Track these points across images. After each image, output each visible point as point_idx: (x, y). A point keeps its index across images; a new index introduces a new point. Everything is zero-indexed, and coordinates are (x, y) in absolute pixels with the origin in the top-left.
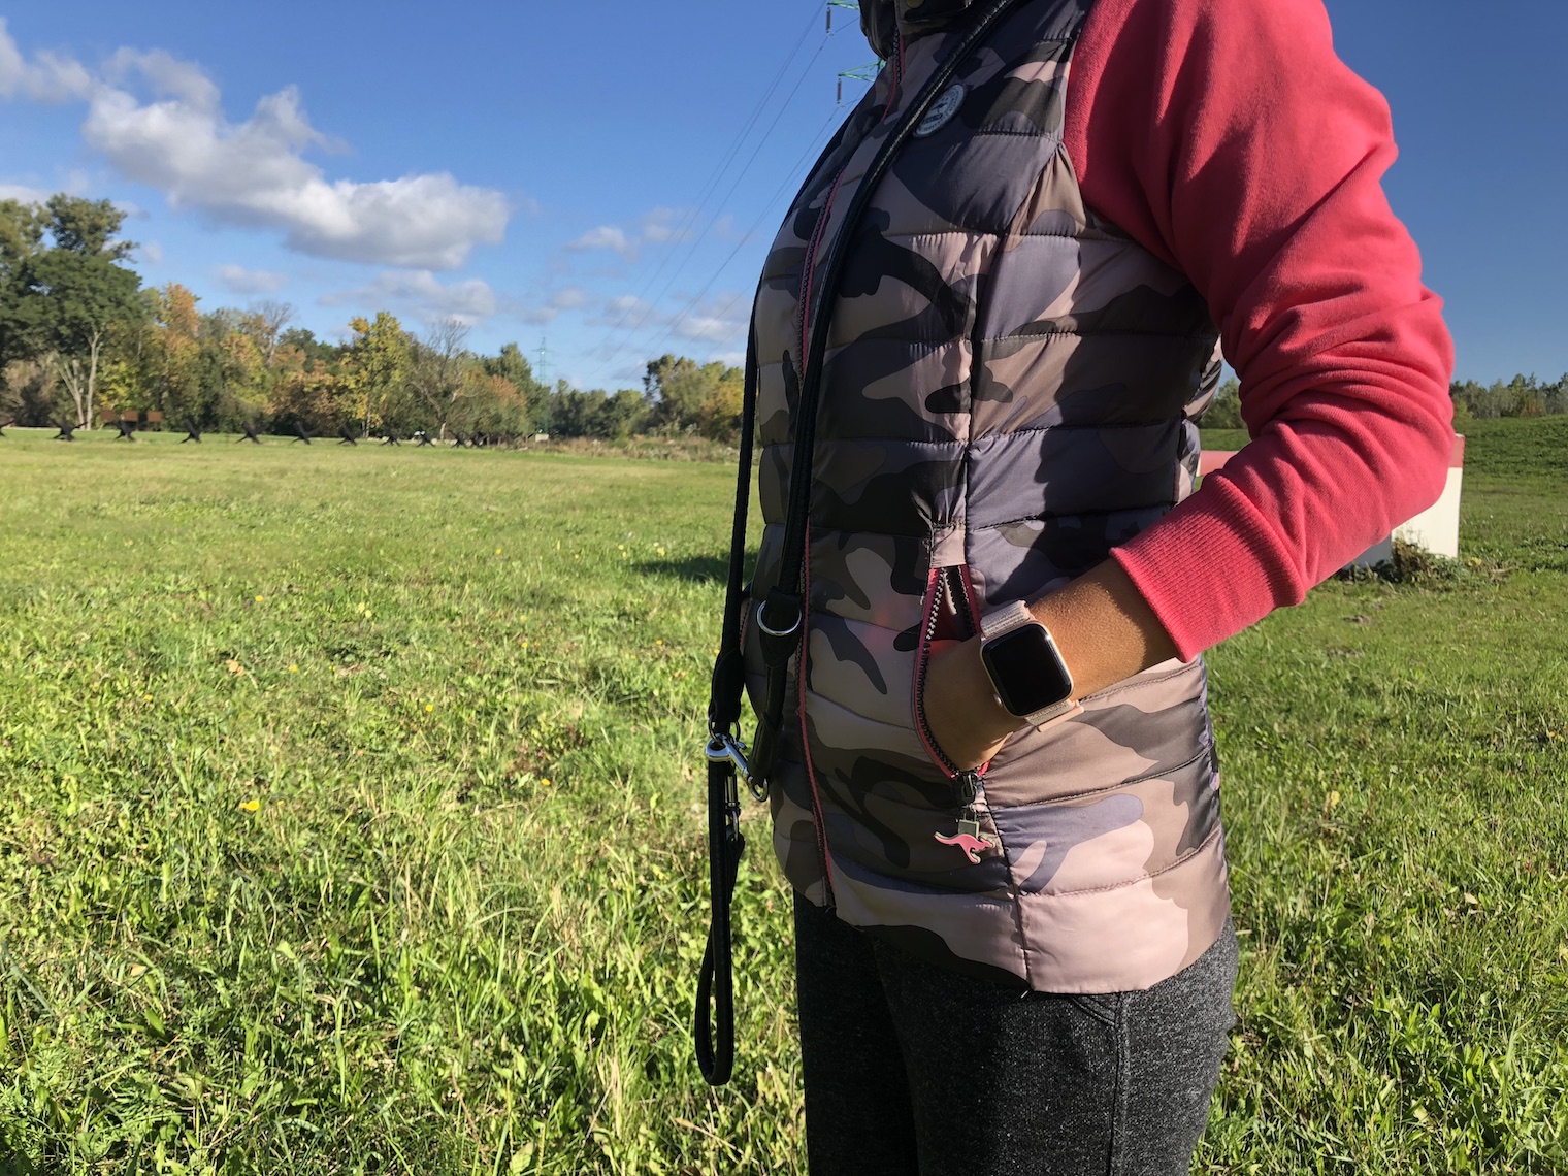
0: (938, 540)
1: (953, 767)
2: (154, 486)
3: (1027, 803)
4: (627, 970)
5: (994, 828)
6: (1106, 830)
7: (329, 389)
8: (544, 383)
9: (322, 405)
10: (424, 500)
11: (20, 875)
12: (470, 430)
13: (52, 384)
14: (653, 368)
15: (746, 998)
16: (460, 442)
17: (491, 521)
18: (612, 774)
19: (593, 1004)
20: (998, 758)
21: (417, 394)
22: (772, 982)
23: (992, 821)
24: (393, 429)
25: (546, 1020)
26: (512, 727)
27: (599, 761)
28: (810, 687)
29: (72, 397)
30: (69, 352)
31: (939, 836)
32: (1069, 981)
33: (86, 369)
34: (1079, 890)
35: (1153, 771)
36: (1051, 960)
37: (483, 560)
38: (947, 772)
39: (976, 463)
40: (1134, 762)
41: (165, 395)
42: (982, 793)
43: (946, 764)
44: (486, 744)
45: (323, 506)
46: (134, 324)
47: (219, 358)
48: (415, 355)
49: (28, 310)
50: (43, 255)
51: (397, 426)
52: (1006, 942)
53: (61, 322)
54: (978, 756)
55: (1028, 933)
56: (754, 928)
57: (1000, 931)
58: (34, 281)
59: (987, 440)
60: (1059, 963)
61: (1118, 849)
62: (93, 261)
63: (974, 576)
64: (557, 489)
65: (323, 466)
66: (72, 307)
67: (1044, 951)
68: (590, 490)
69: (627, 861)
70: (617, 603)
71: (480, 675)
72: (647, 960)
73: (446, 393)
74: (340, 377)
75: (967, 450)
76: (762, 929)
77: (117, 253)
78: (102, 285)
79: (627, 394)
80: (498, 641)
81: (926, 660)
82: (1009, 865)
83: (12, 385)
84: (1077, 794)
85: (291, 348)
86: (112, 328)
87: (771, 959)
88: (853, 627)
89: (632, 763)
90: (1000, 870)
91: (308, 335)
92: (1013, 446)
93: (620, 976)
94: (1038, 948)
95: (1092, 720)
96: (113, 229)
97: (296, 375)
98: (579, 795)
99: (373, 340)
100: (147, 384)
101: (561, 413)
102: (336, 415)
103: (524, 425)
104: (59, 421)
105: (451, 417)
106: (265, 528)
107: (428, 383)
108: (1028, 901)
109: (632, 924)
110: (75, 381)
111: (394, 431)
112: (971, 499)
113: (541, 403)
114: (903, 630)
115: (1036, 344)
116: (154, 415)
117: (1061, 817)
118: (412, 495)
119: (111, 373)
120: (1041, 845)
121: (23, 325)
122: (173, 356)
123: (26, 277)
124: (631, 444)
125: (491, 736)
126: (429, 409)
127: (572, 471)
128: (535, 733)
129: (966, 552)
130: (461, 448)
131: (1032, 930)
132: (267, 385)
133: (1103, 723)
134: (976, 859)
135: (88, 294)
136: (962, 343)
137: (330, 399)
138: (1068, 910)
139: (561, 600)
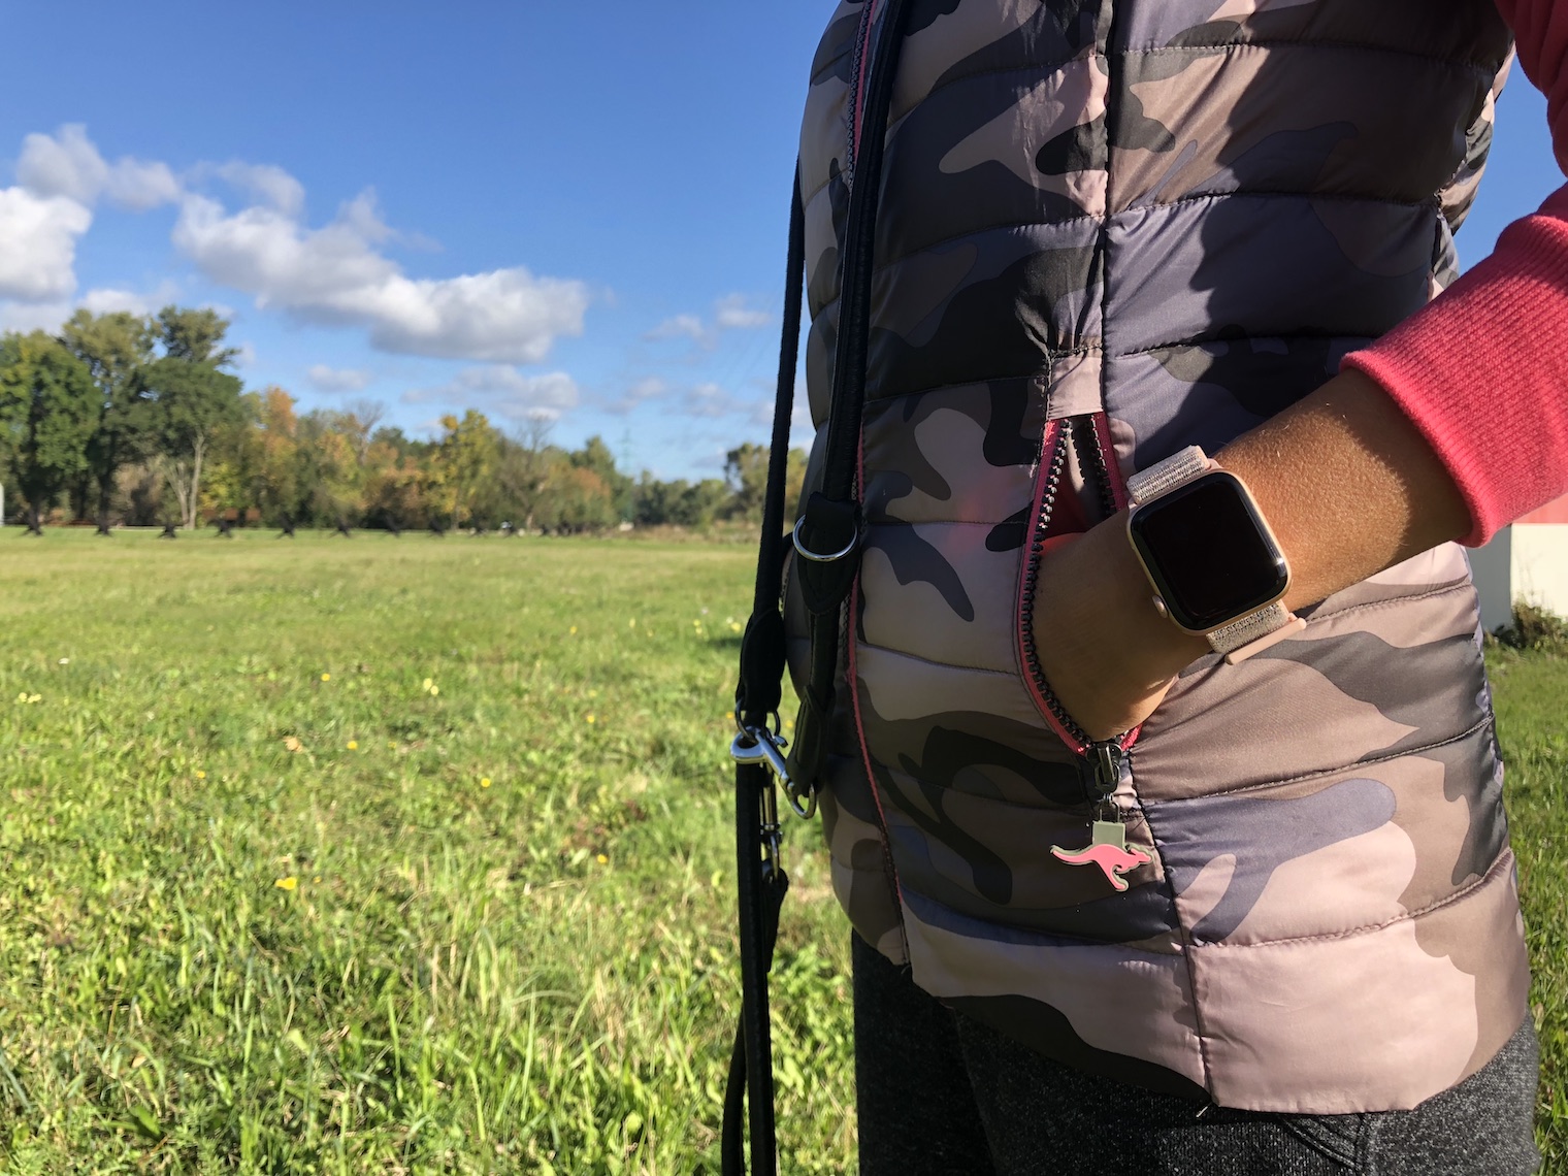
0: (1059, 375)
1: (1081, 735)
2: (243, 577)
3: (1202, 794)
4: (675, 1065)
5: (1149, 835)
6: (1334, 837)
7: (420, 484)
8: (629, 474)
9: (412, 500)
10: (505, 585)
11: (37, 957)
12: (556, 520)
13: (159, 486)
14: (733, 456)
15: (811, 1098)
16: (545, 532)
17: (570, 603)
18: (673, 851)
19: (634, 1105)
20: (1155, 719)
21: (504, 487)
22: (841, 1080)
23: (1145, 825)
24: (480, 521)
25: (581, 1122)
26: (571, 801)
27: (659, 836)
28: (862, 637)
29: (176, 498)
30: (176, 455)
31: (1057, 851)
32: (1278, 1091)
33: (191, 471)
34: (1290, 938)
35: (1410, 743)
36: (1248, 1054)
37: (556, 639)
38: (1071, 743)
39: (1118, 247)
40: (1374, 728)
41: (263, 493)
42: (1129, 778)
43: (1069, 729)
44: (542, 820)
45: (404, 591)
46: (236, 426)
47: (315, 457)
48: (503, 448)
49: (138, 416)
50: (153, 363)
51: (485, 518)
52: (1167, 1023)
53: (169, 426)
54: (1124, 715)
55: (1207, 1009)
56: (822, 1019)
57: (1160, 1006)
58: (146, 389)
59: (1134, 212)
60: (1260, 1059)
61: (1355, 870)
62: (199, 368)
63: (1116, 430)
64: (637, 572)
65: (409, 556)
66: (179, 412)
67: (1234, 1039)
68: (669, 572)
69: (684, 943)
70: (689, 678)
71: (544, 751)
72: (699, 1054)
73: (533, 486)
74: (430, 472)
75: (1103, 230)
76: (829, 1021)
77: (221, 359)
78: (207, 390)
79: (707, 483)
80: (565, 716)
81: (1037, 561)
82: (1173, 895)
83: (121, 488)
84: (1286, 778)
85: (384, 445)
86: (215, 431)
87: (840, 1054)
88: (924, 533)
89: (694, 838)
90: (1158, 904)
91: (398, 433)
92: (1178, 221)
93: (667, 1072)
94: (1225, 1033)
95: (1310, 655)
96: (218, 336)
97: (388, 472)
98: (636, 872)
99: (462, 438)
100: (246, 484)
101: (644, 503)
102: (426, 509)
103: (608, 514)
104: (164, 520)
105: (538, 509)
106: (344, 612)
107: (516, 476)
108: (1207, 954)
109: (684, 1011)
110: (181, 483)
111: (481, 523)
112: (1111, 308)
113: (625, 494)
114: (1000, 519)
115: (1210, 60)
116: (252, 513)
117: (1259, 816)
118: (492, 581)
119: (213, 474)
120: (1226, 862)
121: (133, 430)
122: (272, 456)
123: (138, 383)
124: (712, 531)
125: (548, 812)
126: (515, 501)
127: (653, 556)
128: (595, 809)
129: (1104, 391)
130: (547, 538)
131: (1212, 1003)
132: (360, 481)
133: (1328, 661)
134: (1122, 885)
135: (194, 399)
136: (1092, 60)
137: (421, 493)
138: (1272, 969)
139: (632, 675)
